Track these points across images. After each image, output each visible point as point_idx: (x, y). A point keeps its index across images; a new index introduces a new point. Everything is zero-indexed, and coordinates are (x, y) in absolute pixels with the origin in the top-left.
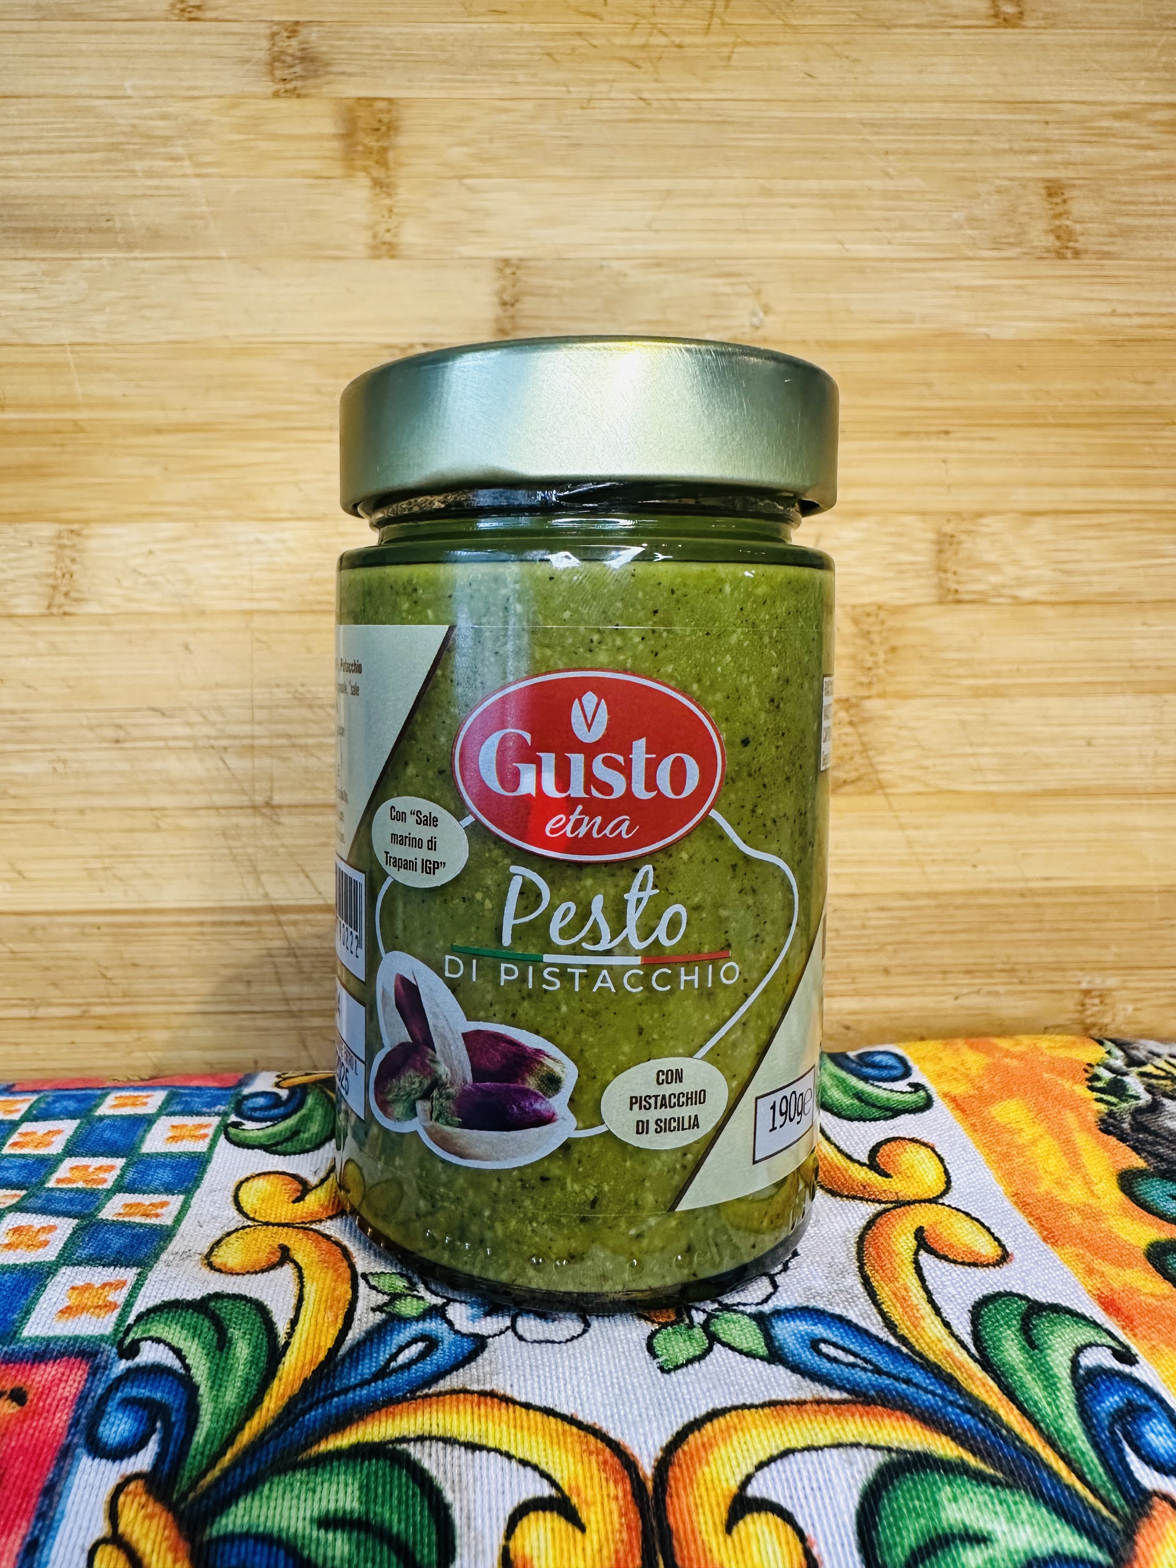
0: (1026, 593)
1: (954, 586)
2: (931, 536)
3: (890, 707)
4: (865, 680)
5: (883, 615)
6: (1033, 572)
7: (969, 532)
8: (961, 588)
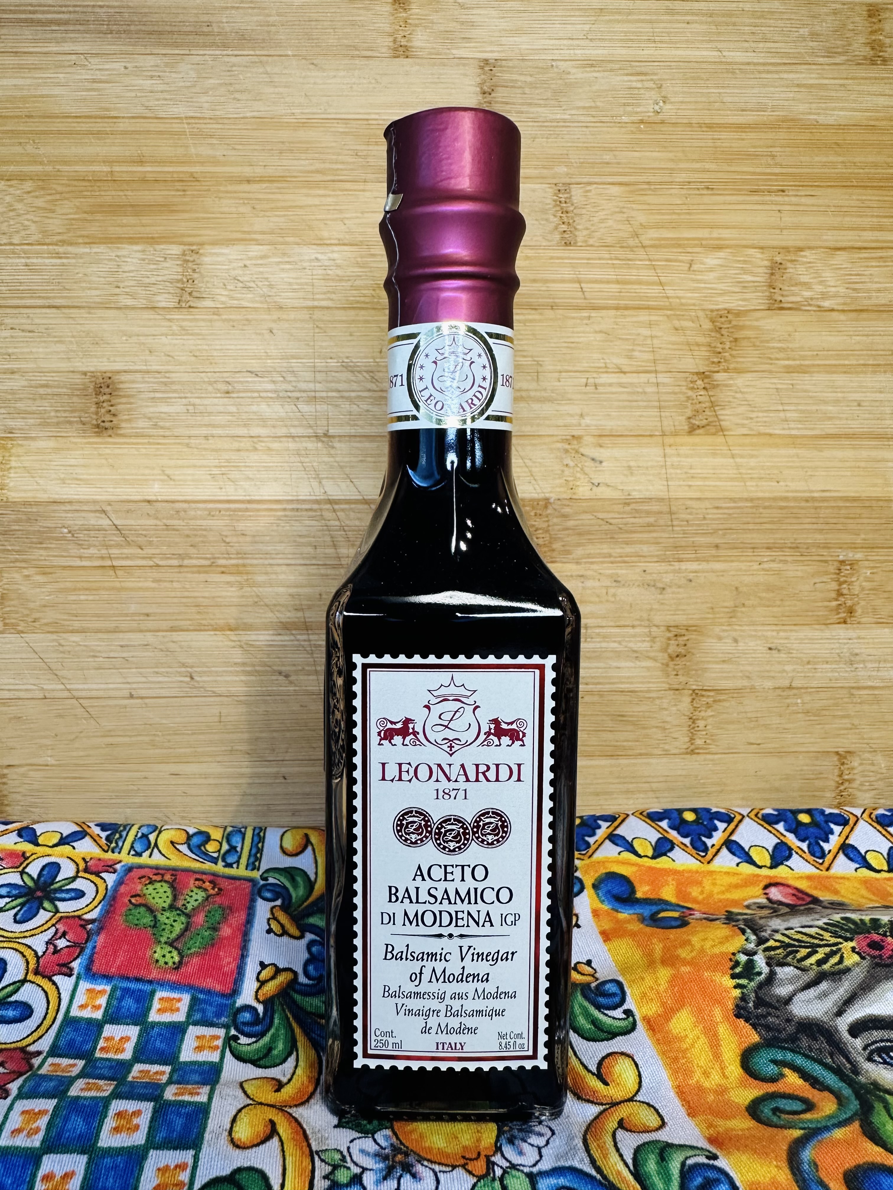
0: (827, 304)
1: (780, 298)
2: (767, 263)
3: (731, 379)
4: (716, 360)
5: (730, 317)
6: (833, 289)
7: (792, 261)
8: (783, 299)
